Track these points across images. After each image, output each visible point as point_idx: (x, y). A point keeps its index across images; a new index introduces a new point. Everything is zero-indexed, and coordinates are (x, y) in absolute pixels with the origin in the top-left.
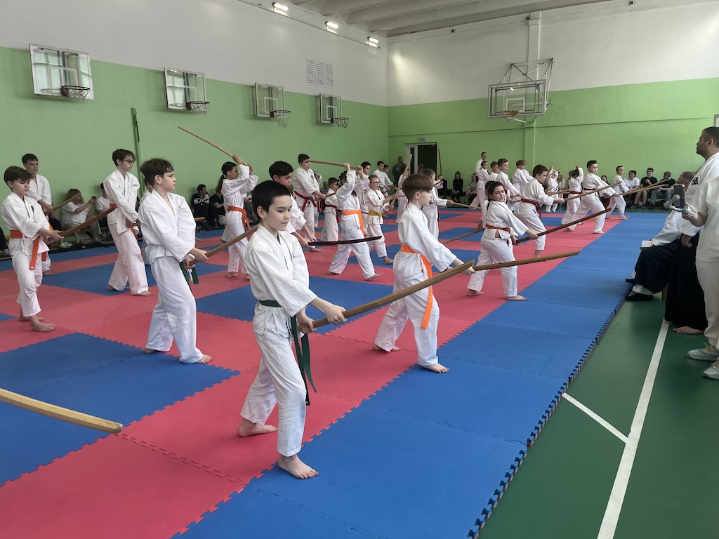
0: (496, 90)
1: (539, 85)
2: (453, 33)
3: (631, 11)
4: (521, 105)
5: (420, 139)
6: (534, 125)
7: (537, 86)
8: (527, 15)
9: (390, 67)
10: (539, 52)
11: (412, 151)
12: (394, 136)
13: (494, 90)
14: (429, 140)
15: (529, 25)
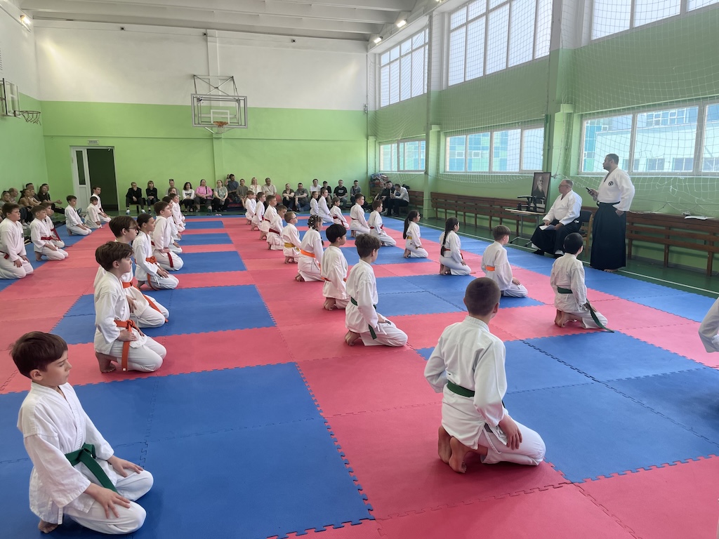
0: (199, 100)
1: (240, 100)
2: (123, 31)
3: (294, 47)
4: (226, 116)
5: (91, 141)
6: (223, 136)
7: (238, 101)
8: (204, 31)
9: (39, 53)
10: (218, 68)
11: (79, 154)
12: (52, 137)
13: (195, 99)
14: (103, 143)
15: (206, 41)
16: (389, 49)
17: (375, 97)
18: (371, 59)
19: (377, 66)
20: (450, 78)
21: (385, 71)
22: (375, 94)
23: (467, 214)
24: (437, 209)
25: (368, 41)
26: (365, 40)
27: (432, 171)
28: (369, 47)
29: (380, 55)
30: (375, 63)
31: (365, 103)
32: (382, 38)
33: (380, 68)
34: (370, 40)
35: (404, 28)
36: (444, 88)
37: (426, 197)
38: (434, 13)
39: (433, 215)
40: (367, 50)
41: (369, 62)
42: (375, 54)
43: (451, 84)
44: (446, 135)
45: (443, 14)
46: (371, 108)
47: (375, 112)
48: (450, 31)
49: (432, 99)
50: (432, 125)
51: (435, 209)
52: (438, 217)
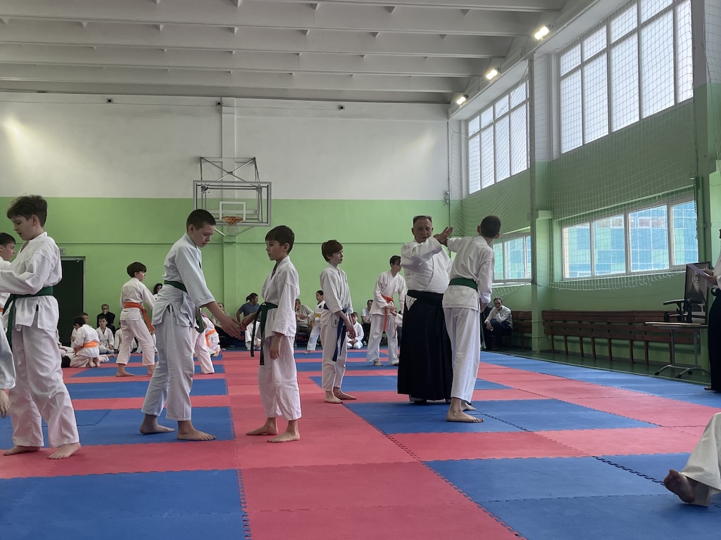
0: (204, 189)
1: (261, 188)
2: (110, 104)
3: (342, 116)
4: (240, 210)
6: (237, 239)
7: (259, 189)
8: (218, 99)
10: (236, 146)
13: (199, 188)
15: (221, 112)
16: (479, 113)
17: (461, 179)
18: (454, 128)
19: (463, 136)
21: (474, 144)
22: (461, 175)
23: (596, 340)
24: (552, 336)
25: (449, 103)
26: (443, 102)
27: (542, 279)
28: (450, 111)
29: (467, 121)
30: (460, 132)
31: (446, 189)
32: (467, 97)
33: (467, 139)
34: (452, 102)
35: (496, 80)
36: (555, 158)
37: (536, 319)
38: (536, 55)
39: (551, 348)
40: (447, 115)
41: (451, 132)
42: (460, 121)
43: (564, 151)
44: (562, 224)
45: (548, 56)
46: (455, 196)
47: (462, 201)
48: (560, 79)
49: (537, 174)
50: (539, 211)
51: (550, 337)
52: (555, 348)
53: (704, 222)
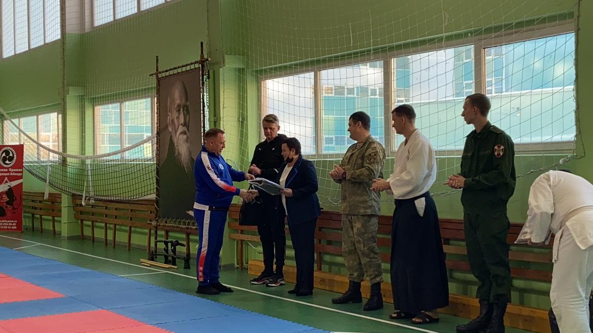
20: (96, 17)
24: (82, 221)
36: (87, 31)
37: (65, 203)
39: (79, 234)
43: (97, 23)
44: (94, 102)
49: (68, 46)
50: (70, 87)
51: (79, 221)
52: (84, 234)
53: (215, 116)
